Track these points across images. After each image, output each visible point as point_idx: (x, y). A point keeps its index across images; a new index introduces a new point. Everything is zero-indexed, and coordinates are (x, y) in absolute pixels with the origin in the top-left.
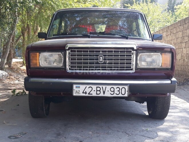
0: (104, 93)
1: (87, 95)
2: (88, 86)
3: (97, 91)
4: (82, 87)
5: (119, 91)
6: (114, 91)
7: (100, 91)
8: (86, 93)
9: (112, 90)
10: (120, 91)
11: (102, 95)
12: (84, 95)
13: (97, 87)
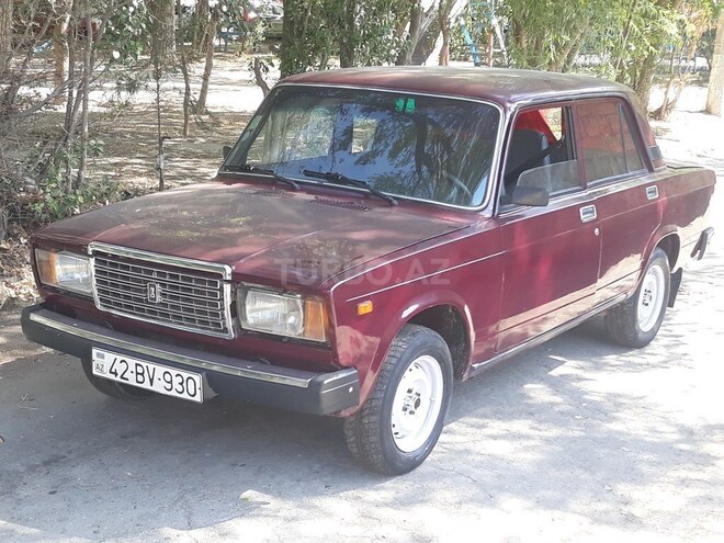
0: (151, 381)
1: (118, 379)
2: (120, 358)
3: (137, 373)
4: (109, 357)
5: (181, 384)
6: (171, 382)
7: (142, 374)
8: (116, 374)
9: (168, 377)
10: (185, 384)
11: (146, 385)
12: (112, 377)
13: (137, 365)
